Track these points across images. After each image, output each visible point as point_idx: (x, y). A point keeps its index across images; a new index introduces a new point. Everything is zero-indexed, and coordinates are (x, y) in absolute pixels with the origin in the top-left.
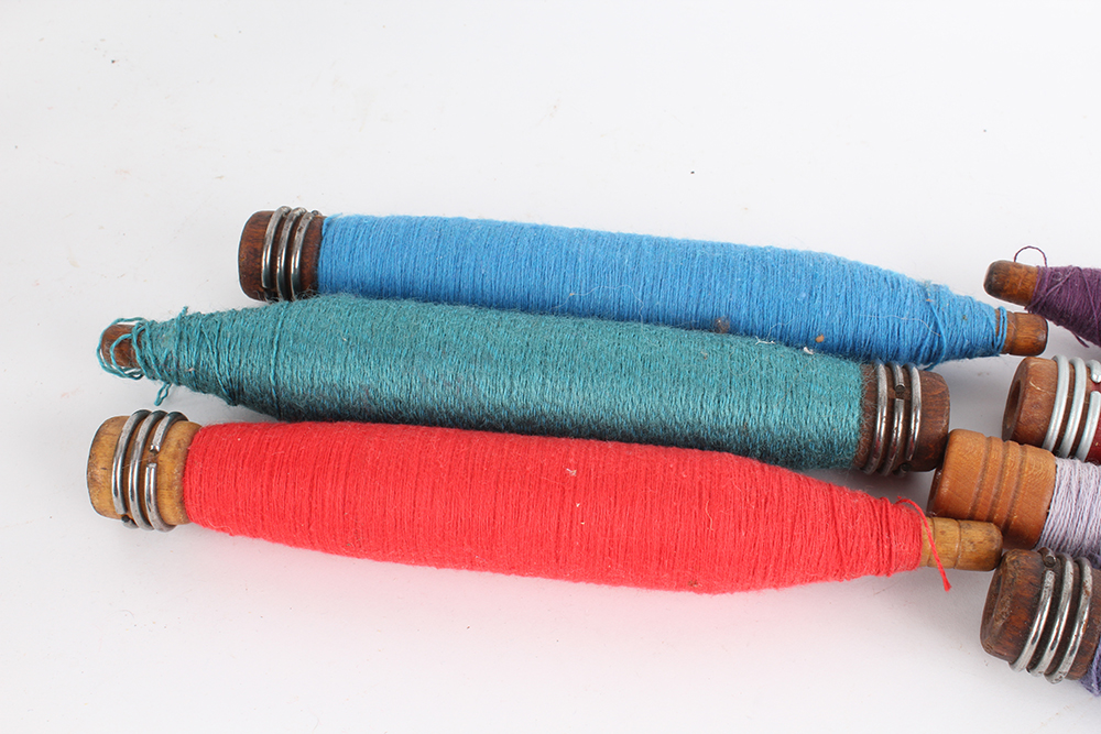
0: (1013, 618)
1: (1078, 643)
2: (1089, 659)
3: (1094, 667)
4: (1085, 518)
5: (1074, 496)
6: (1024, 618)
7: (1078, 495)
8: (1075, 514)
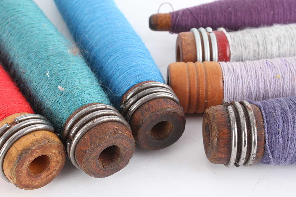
0: (221, 133)
1: (256, 135)
2: (263, 142)
3: (267, 145)
4: (240, 79)
5: (232, 71)
6: (226, 132)
7: (234, 71)
8: (235, 78)
